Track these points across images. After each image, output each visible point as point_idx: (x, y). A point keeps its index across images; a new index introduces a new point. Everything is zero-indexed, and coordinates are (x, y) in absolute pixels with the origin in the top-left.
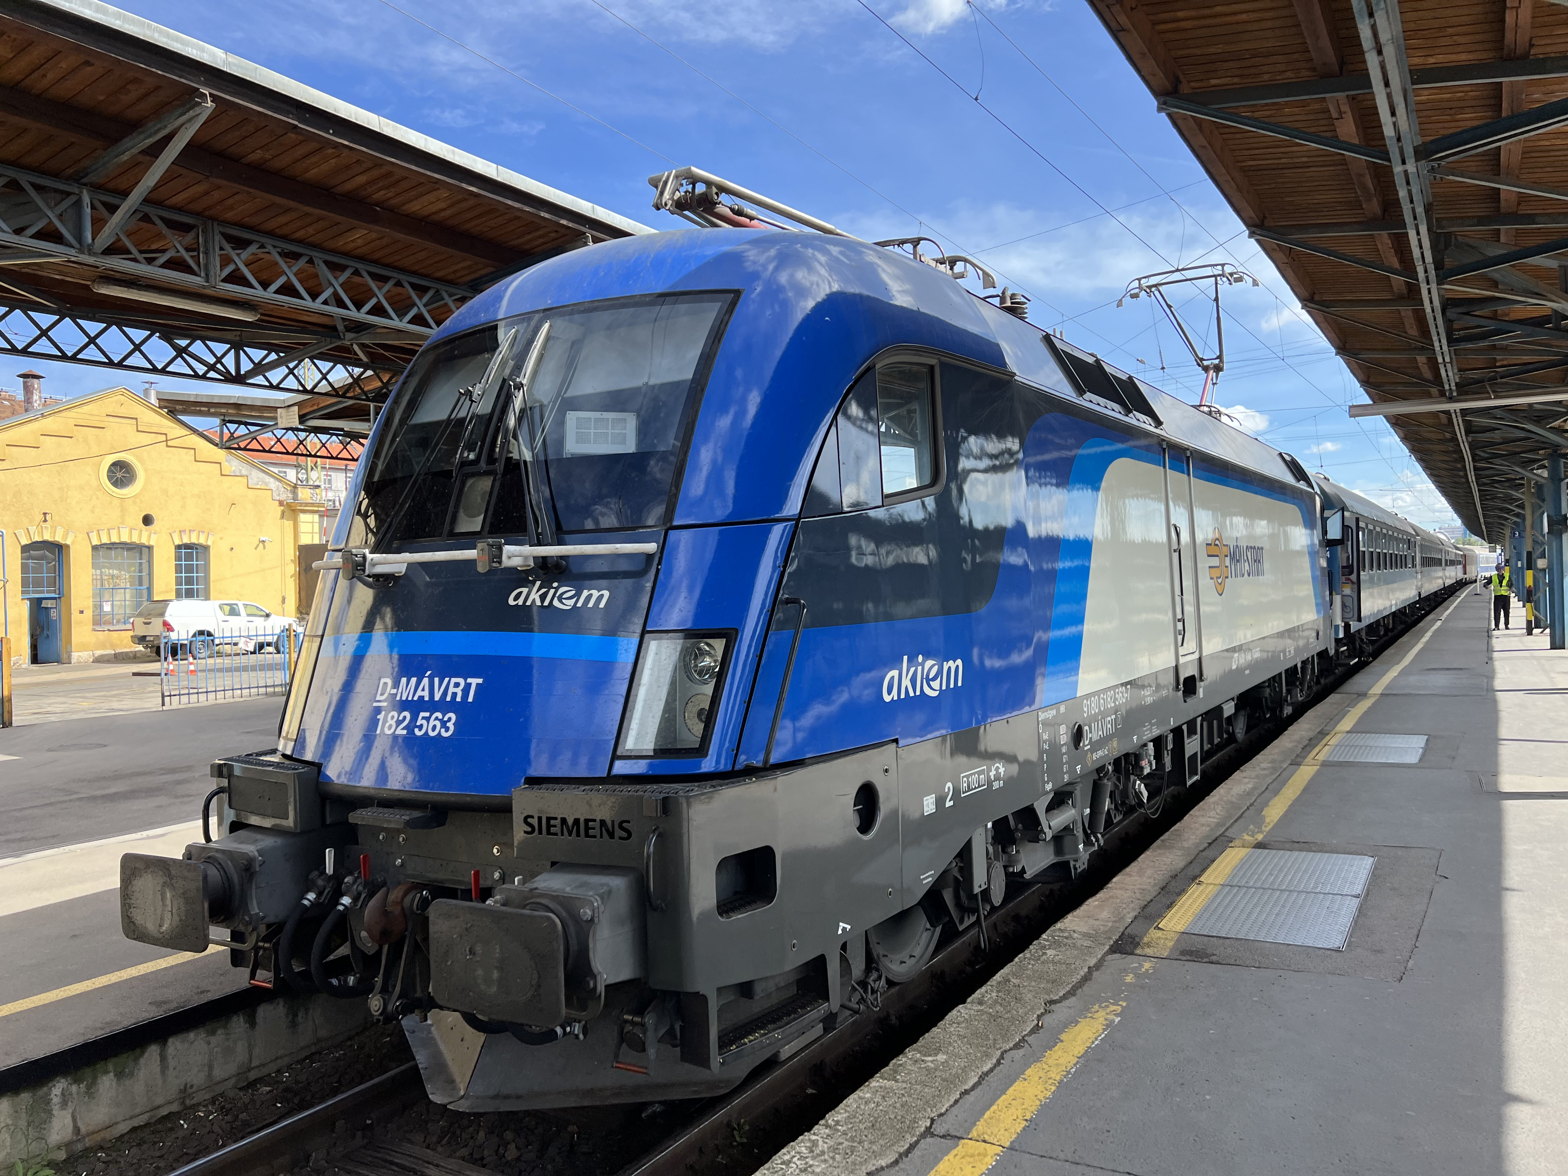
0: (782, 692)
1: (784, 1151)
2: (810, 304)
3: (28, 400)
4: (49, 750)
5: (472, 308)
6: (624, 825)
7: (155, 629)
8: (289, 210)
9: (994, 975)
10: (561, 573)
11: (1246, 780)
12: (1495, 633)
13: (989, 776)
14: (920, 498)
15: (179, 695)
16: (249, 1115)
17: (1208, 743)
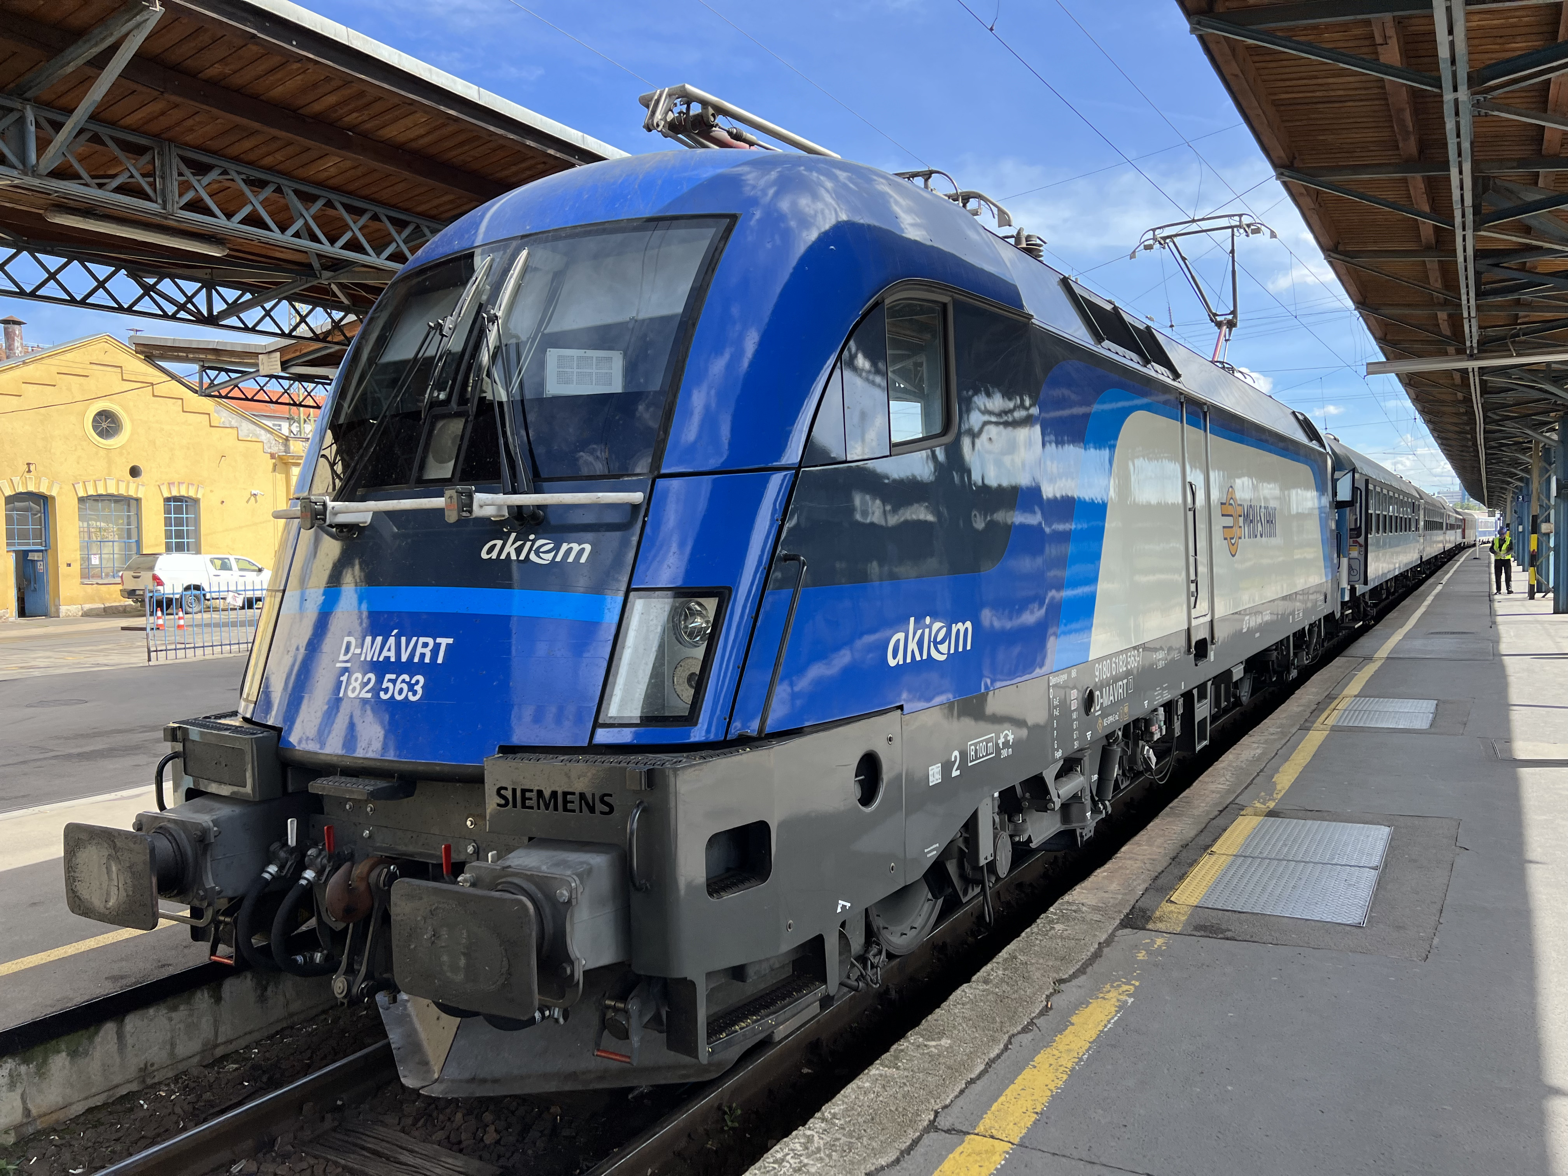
0: (778, 657)
1: (777, 1147)
2: (815, 234)
3: (10, 347)
4: (27, 706)
5: (446, 235)
6: (606, 798)
7: (145, 583)
8: (253, 133)
9: (1000, 951)
10: (539, 524)
11: (1255, 745)
12: (1497, 597)
13: (997, 744)
14: (930, 448)
15: (166, 650)
16: (214, 1095)
17: (1216, 707)
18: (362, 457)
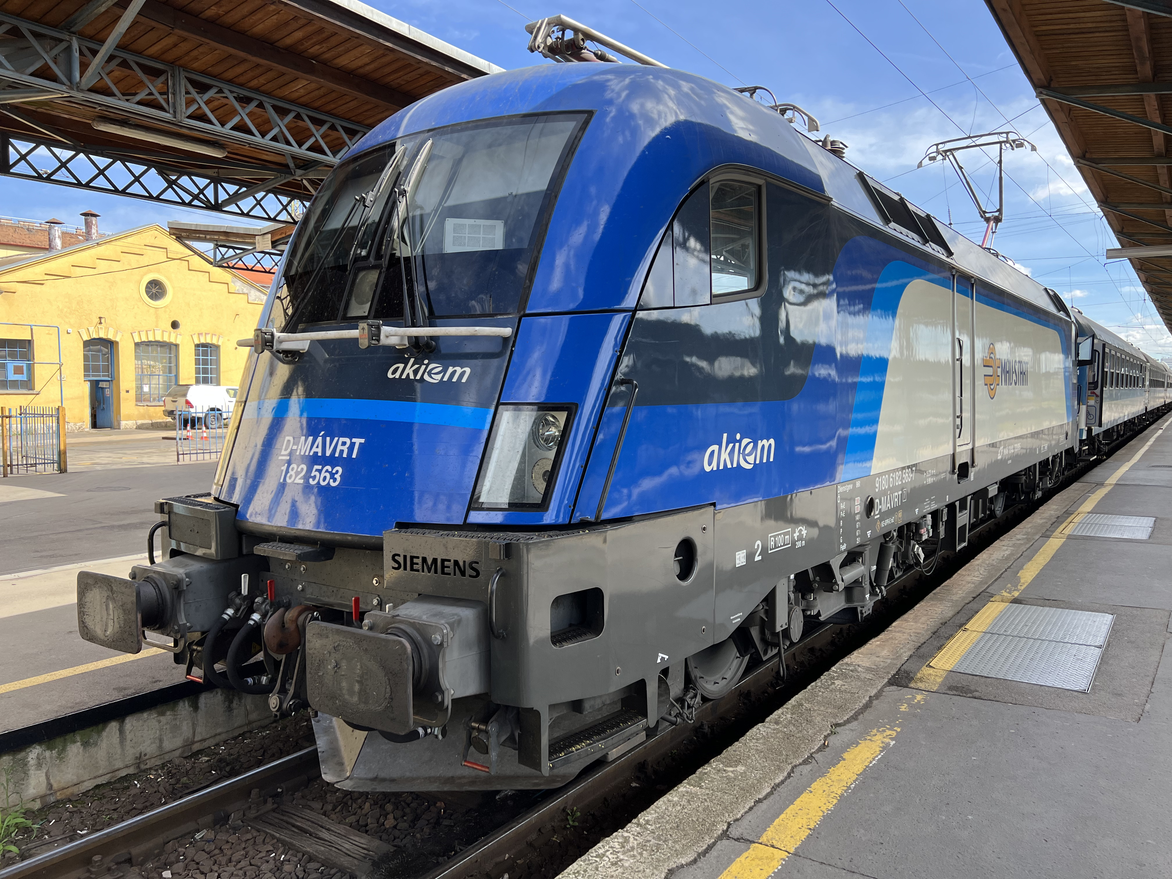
0: (613, 460)
1: (600, 845)
3: (88, 232)
4: (88, 491)
6: (474, 565)
7: (180, 406)
8: (245, 60)
9: (790, 700)
10: (431, 352)
11: (1005, 548)
13: (793, 537)
14: (745, 299)
15: (190, 454)
16: (189, 779)
17: (974, 517)
18: (303, 299)
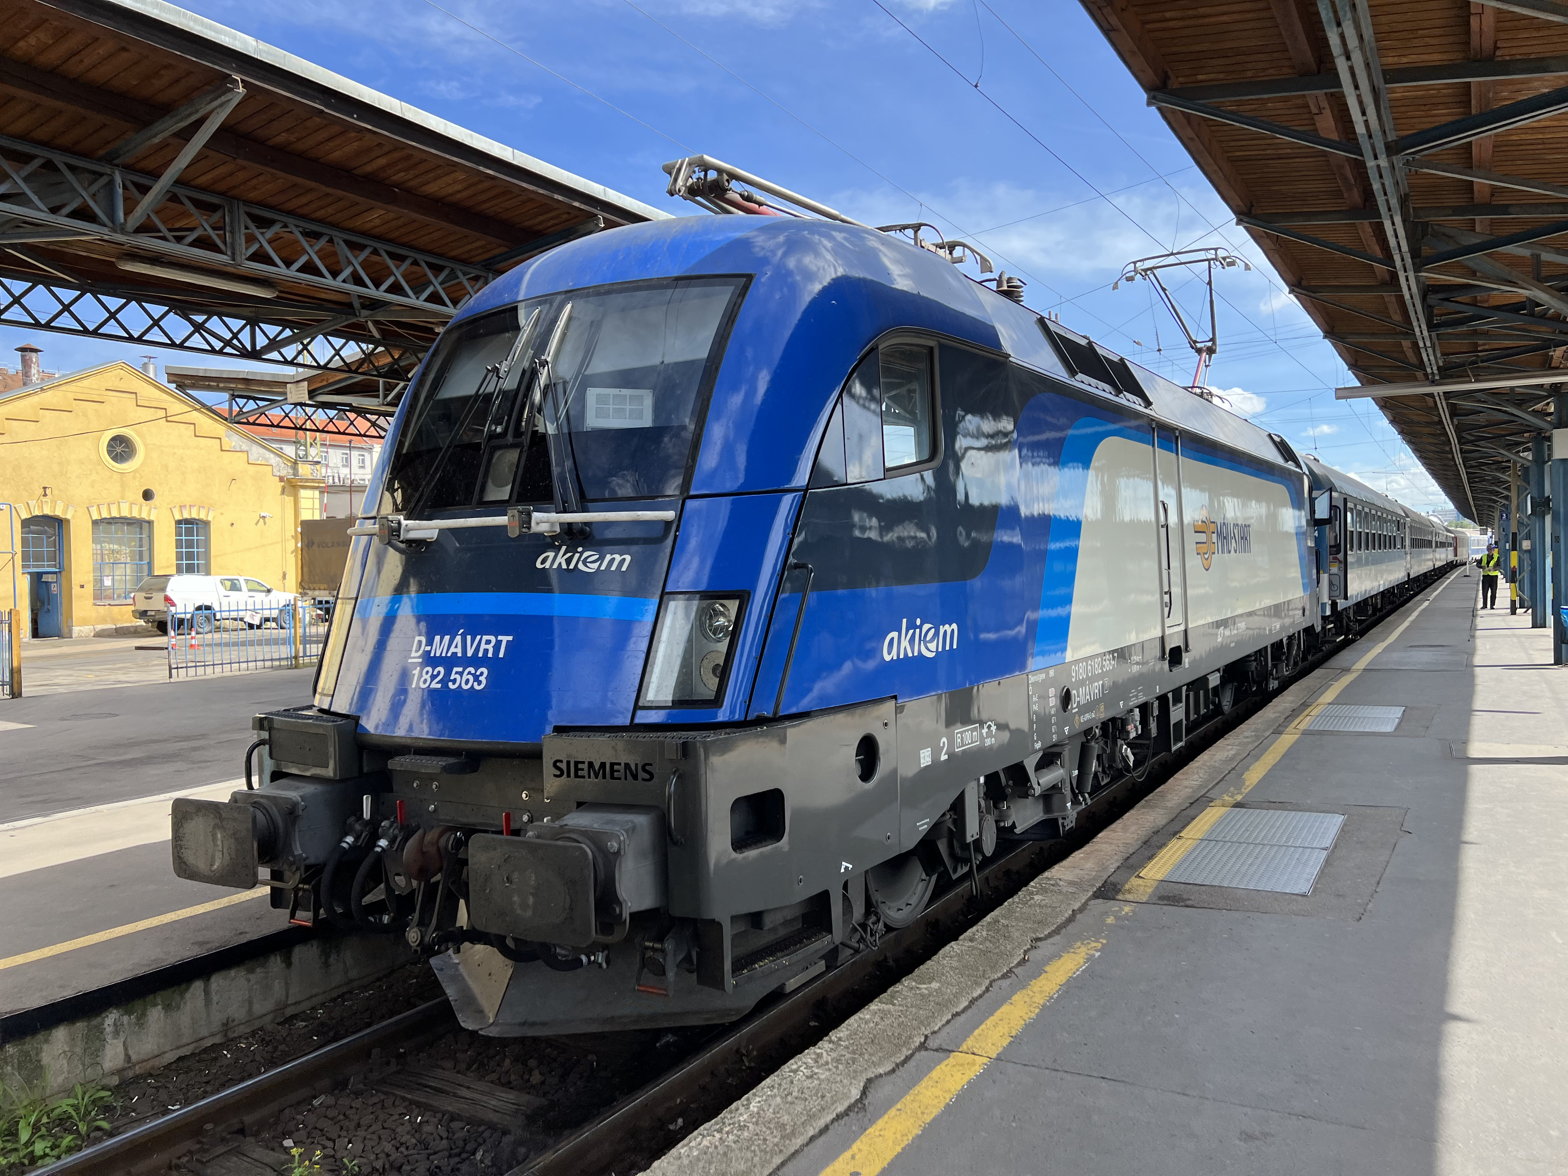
2: (817, 287)
3: (26, 373)
4: (61, 719)
6: (647, 767)
7: (156, 604)
8: (310, 190)
9: (985, 917)
10: (585, 539)
11: (1230, 747)
12: (1481, 613)
13: (981, 734)
14: (919, 472)
15: (186, 667)
16: (287, 1046)
17: (1195, 714)
18: (428, 484)
